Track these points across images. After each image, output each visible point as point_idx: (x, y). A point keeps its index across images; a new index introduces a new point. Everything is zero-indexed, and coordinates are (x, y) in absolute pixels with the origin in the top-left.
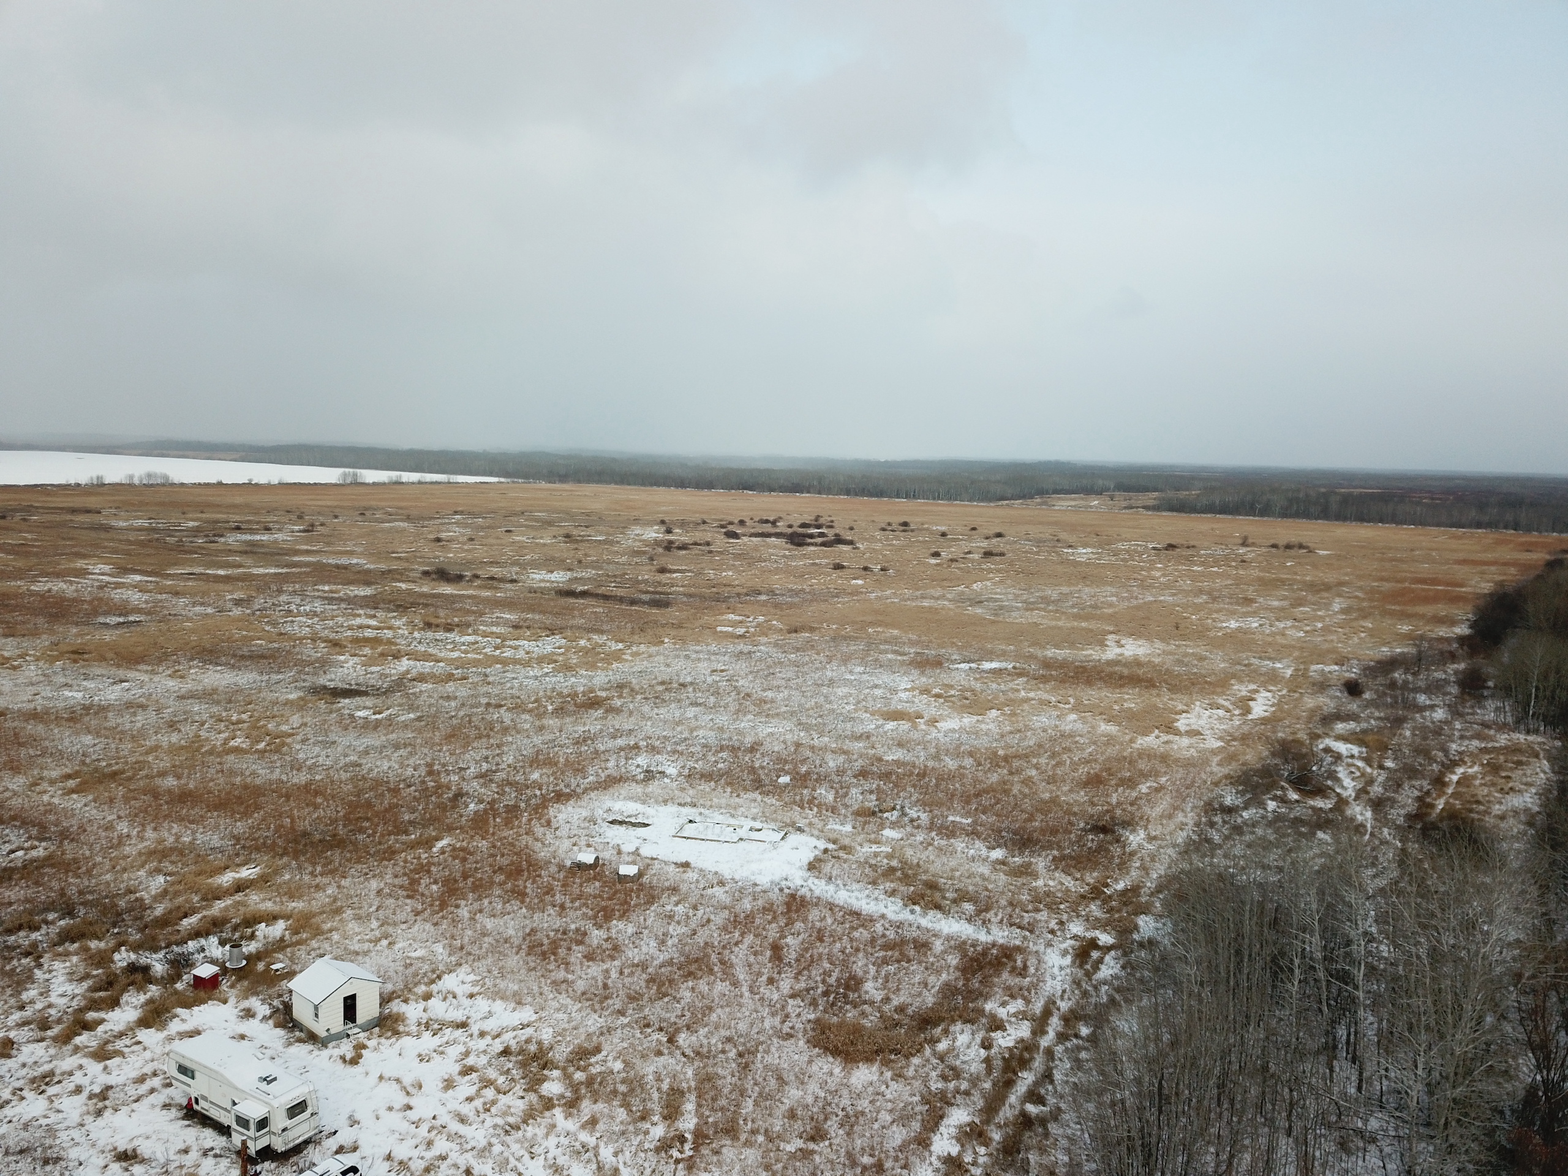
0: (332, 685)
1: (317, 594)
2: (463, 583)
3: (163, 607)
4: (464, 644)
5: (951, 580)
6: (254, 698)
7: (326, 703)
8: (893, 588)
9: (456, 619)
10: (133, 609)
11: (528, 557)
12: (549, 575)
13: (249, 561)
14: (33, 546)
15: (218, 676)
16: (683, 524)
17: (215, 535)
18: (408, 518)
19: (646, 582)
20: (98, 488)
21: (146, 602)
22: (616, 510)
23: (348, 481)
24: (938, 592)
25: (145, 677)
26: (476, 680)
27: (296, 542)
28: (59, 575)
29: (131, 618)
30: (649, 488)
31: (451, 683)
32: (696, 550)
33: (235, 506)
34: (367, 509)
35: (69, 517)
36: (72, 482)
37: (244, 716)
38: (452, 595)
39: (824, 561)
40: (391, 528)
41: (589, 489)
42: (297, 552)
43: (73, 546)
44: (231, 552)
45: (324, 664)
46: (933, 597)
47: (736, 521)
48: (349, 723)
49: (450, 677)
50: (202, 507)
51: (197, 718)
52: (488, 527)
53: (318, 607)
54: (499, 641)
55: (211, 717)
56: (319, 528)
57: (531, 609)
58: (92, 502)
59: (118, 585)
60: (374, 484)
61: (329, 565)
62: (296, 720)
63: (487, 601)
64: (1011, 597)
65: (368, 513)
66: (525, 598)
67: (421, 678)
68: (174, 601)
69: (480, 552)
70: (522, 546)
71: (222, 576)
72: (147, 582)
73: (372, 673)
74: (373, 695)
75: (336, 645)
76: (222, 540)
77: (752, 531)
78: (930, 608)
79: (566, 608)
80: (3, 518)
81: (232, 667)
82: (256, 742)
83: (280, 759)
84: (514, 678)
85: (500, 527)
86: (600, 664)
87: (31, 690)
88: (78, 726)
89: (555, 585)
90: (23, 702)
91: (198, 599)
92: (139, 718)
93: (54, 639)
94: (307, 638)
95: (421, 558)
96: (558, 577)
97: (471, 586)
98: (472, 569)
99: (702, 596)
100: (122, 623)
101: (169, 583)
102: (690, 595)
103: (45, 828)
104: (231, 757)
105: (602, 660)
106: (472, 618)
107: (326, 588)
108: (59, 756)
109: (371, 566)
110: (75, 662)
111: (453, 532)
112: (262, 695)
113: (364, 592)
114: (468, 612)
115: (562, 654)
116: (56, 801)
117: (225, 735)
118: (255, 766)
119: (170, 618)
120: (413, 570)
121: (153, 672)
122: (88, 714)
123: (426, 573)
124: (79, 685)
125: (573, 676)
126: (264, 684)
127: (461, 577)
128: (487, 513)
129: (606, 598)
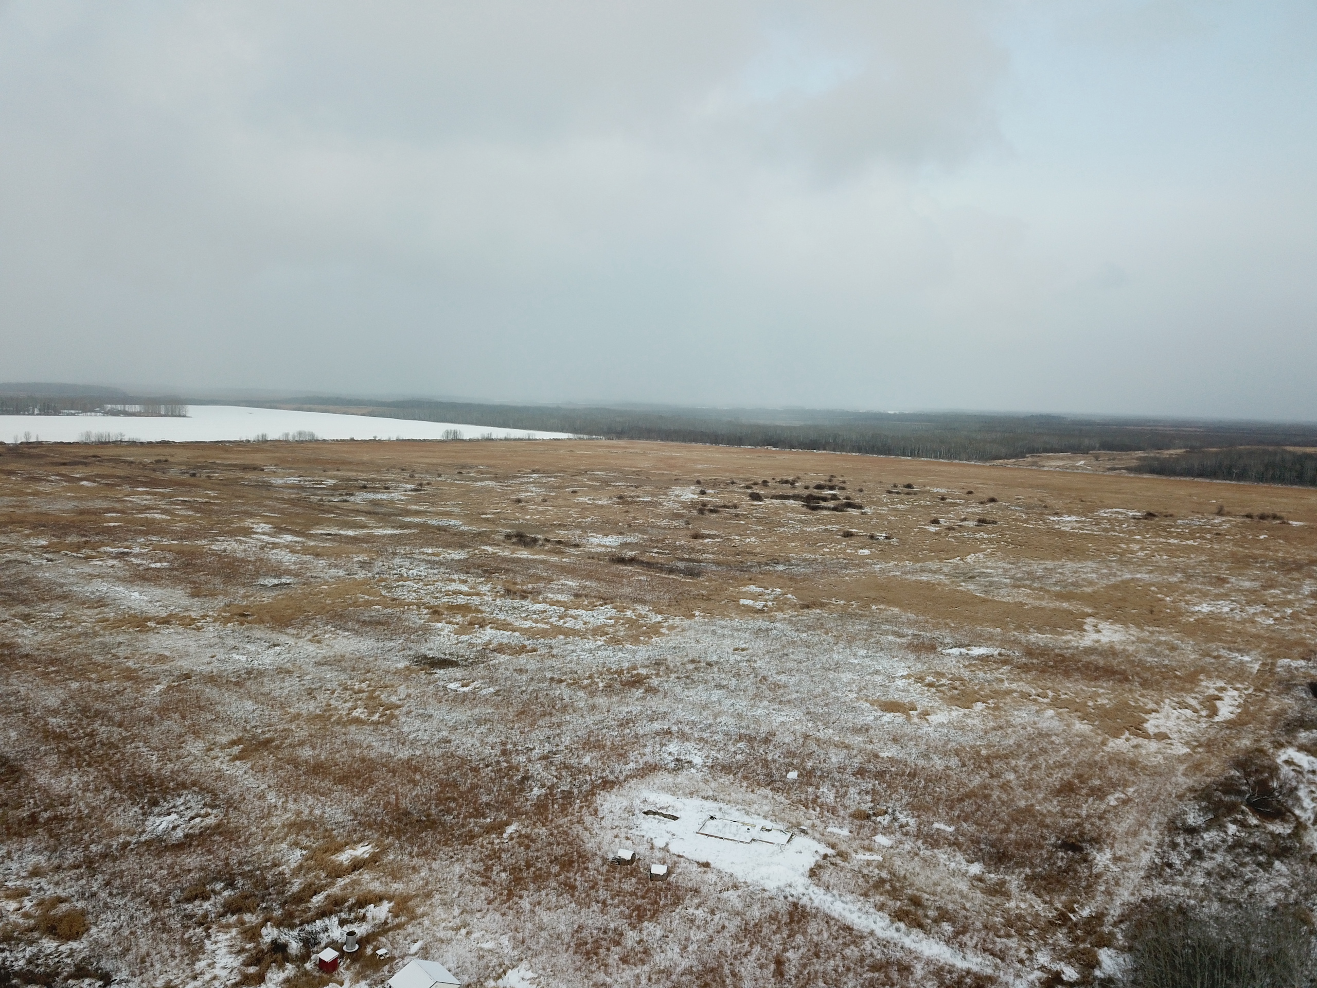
0: (430, 654)
1: (423, 557)
2: (537, 548)
3: (307, 569)
4: (535, 613)
5: (947, 552)
6: (371, 665)
7: (426, 673)
8: (895, 559)
9: (530, 586)
10: (285, 570)
11: (589, 519)
12: (605, 540)
13: (371, 522)
14: (214, 504)
15: (345, 641)
16: (715, 484)
17: (347, 494)
18: (496, 478)
19: (682, 547)
20: (262, 445)
21: (295, 563)
22: (660, 469)
23: (450, 438)
24: (934, 565)
25: (291, 641)
26: (543, 652)
27: (409, 502)
28: (232, 533)
29: (283, 580)
30: (689, 444)
31: (523, 655)
32: (725, 513)
33: (363, 463)
34: (463, 467)
35: (240, 474)
36: (244, 439)
37: (364, 685)
38: (528, 560)
39: (835, 528)
40: (483, 487)
41: (641, 445)
42: (408, 513)
43: (243, 504)
44: (358, 512)
45: (425, 632)
46: (931, 571)
47: (760, 482)
48: (443, 696)
49: (523, 649)
50: (339, 464)
51: (329, 686)
52: (558, 488)
53: (421, 570)
54: (563, 609)
55: (340, 685)
56: (426, 487)
57: (589, 577)
58: (256, 459)
59: (275, 546)
60: (470, 440)
61: (433, 526)
62: (402, 690)
63: (554, 566)
64: (1000, 571)
65: (464, 471)
66: (586, 564)
67: (500, 649)
68: (316, 562)
69: (551, 513)
70: (584, 508)
71: (351, 537)
72: (296, 542)
73: (462, 642)
74: (463, 666)
75: (436, 613)
76: (352, 499)
77: (773, 492)
78: (928, 583)
79: (617, 576)
80: (194, 475)
81: (357, 633)
82: (372, 713)
83: (389, 731)
84: (573, 651)
85: (568, 487)
86: (642, 638)
87: (209, 652)
88: (242, 691)
89: (609, 550)
90: (203, 664)
91: (333, 560)
92: (286, 684)
93: (227, 600)
94: (413, 604)
95: (504, 519)
96: (612, 541)
97: (543, 550)
98: (543, 532)
99: (728, 565)
100: (277, 585)
101: (312, 543)
102: (718, 564)
103: (216, 795)
104: (353, 728)
105: (644, 633)
106: (542, 585)
107: (430, 551)
108: (228, 721)
109: (466, 528)
110: (242, 624)
111: (532, 492)
112: (377, 663)
113: (458, 555)
114: (539, 578)
115: (612, 625)
116: (224, 767)
117: (349, 705)
118: (370, 738)
119: (312, 580)
120: (498, 532)
121: (298, 636)
122: (249, 679)
123: (508, 537)
124: (244, 648)
125: (620, 650)
126: (379, 651)
127: (535, 541)
128: (558, 472)
129: (649, 565)
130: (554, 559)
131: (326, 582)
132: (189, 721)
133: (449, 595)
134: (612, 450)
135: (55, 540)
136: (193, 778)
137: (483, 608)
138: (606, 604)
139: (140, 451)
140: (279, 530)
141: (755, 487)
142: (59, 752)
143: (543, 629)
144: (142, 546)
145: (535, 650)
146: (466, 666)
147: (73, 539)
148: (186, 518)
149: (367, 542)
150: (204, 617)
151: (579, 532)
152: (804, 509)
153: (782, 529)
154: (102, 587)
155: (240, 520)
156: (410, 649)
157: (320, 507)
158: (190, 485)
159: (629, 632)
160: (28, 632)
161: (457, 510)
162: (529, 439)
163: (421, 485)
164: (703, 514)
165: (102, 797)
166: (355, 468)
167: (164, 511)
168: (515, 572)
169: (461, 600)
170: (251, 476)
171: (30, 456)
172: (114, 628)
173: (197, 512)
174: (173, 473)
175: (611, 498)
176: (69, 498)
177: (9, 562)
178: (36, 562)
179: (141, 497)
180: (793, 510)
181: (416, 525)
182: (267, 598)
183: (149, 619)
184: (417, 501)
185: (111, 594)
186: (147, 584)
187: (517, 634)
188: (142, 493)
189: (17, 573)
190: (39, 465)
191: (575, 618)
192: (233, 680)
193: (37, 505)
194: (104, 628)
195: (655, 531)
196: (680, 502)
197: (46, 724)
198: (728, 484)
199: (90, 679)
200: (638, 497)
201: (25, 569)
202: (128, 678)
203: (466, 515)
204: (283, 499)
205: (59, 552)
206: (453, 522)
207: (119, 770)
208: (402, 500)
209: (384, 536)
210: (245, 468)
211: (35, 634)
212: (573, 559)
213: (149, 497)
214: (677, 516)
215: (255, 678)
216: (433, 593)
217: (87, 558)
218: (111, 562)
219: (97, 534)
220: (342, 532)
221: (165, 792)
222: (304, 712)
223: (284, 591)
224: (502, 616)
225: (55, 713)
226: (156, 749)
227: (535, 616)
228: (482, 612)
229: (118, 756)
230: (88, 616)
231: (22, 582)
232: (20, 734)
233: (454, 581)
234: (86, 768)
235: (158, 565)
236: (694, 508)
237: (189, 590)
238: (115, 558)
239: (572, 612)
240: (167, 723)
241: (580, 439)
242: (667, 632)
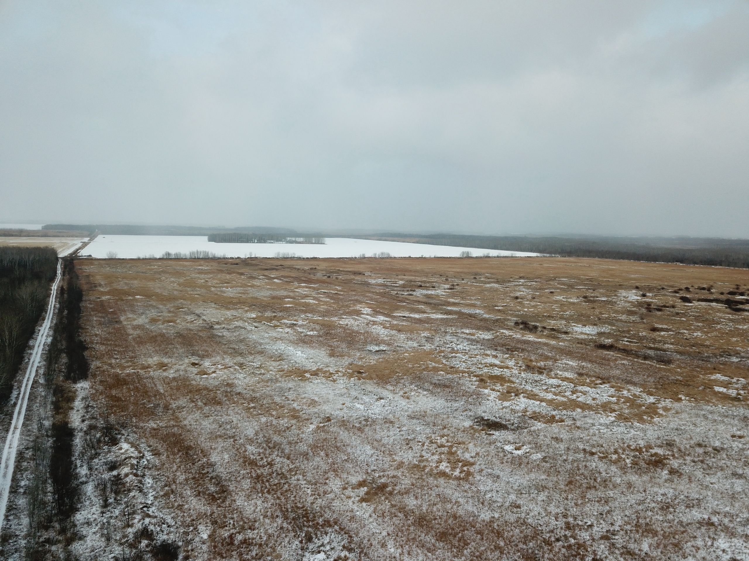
1: (464, 336)
2: (539, 333)
3: (395, 340)
4: (552, 386)
9: (542, 363)
10: (381, 340)
16: (650, 289)
18: (498, 282)
19: (645, 337)
21: (387, 336)
23: (465, 256)
29: (381, 348)
33: (418, 271)
34: (476, 274)
38: (535, 343)
47: (684, 288)
50: (404, 271)
58: (360, 268)
59: (375, 323)
60: (477, 258)
61: (466, 314)
63: (555, 348)
65: (477, 277)
66: (578, 348)
68: (399, 335)
72: (386, 321)
77: (697, 296)
79: (604, 359)
80: (329, 277)
81: (432, 393)
82: (453, 469)
83: (470, 488)
84: (593, 425)
85: (546, 289)
86: (645, 417)
87: (341, 400)
88: (363, 435)
89: (590, 337)
90: (338, 409)
91: (409, 335)
92: (391, 433)
93: (350, 360)
94: (465, 372)
95: (511, 311)
96: (590, 330)
97: (543, 335)
98: (540, 321)
99: (689, 354)
100: (378, 351)
101: (395, 322)
102: (681, 353)
103: (351, 537)
104: (442, 481)
105: (645, 413)
106: (551, 363)
107: (467, 331)
108: (354, 462)
109: (486, 316)
110: (359, 379)
111: (523, 292)
112: (451, 420)
113: (487, 336)
114: (547, 358)
115: (616, 403)
116: (355, 508)
117: (436, 457)
118: (457, 494)
119: (398, 348)
120: (508, 320)
121: (394, 392)
122: (367, 425)
123: (517, 324)
124: (362, 399)
125: (631, 427)
126: (449, 410)
127: (536, 327)
128: (537, 278)
129: (626, 352)
130: (553, 342)
131: (407, 351)
132: (331, 460)
133: (487, 367)
134: (568, 264)
135: (260, 314)
136: (335, 516)
137: (514, 379)
138: (604, 383)
139: (303, 262)
140: (376, 313)
141: (681, 292)
142: (252, 477)
143: (563, 401)
144: (303, 320)
145: (562, 421)
146: (513, 430)
147: (268, 314)
148: (326, 303)
149: (428, 323)
150: (337, 372)
151: (564, 322)
152: (728, 310)
153: (719, 326)
154: (281, 346)
155: (355, 305)
156: (470, 410)
157: (396, 298)
158: (327, 282)
159: (632, 411)
160: (241, 376)
161: (478, 303)
162: (512, 257)
163: (453, 285)
164: (650, 311)
165: (275, 525)
166: (413, 274)
167: (315, 299)
168: (528, 351)
169: (497, 372)
170: (358, 278)
171: (252, 265)
172: (287, 376)
173: (331, 299)
174: (319, 275)
175: (578, 297)
176: (268, 289)
177: (236, 327)
178: (249, 328)
179: (303, 290)
180: (719, 311)
181: (456, 313)
182: (373, 360)
183: (306, 372)
184: (453, 296)
185: (286, 352)
186: (305, 346)
187: (544, 404)
188: (303, 287)
189: (239, 335)
190: (255, 270)
191: (584, 393)
192: (357, 425)
193: (253, 293)
194: (282, 377)
195: (619, 324)
196: (629, 302)
197: (245, 451)
198: (659, 289)
199: (272, 416)
200: (597, 297)
201: (243, 333)
202: (294, 417)
203: (485, 307)
204: (376, 292)
205: (261, 322)
206: (478, 311)
207: (287, 499)
208: (443, 295)
209: (437, 319)
210: (355, 273)
211: (245, 378)
212: (566, 344)
213: (307, 289)
214: (631, 313)
215: (371, 425)
216: (476, 364)
217: (275, 326)
218: (287, 330)
219: (281, 311)
220: (412, 315)
221: (316, 526)
222: (405, 460)
223: (382, 356)
224: (529, 387)
225: (251, 441)
226: (309, 482)
227: (553, 389)
228: (514, 383)
229: (286, 486)
230: (273, 365)
231: (241, 341)
232: (230, 457)
233: (488, 355)
234: (266, 495)
235: (311, 333)
236: (642, 306)
237: (328, 352)
238: (289, 327)
239: (580, 388)
240: (317, 459)
241: (544, 256)
242: (664, 413)
